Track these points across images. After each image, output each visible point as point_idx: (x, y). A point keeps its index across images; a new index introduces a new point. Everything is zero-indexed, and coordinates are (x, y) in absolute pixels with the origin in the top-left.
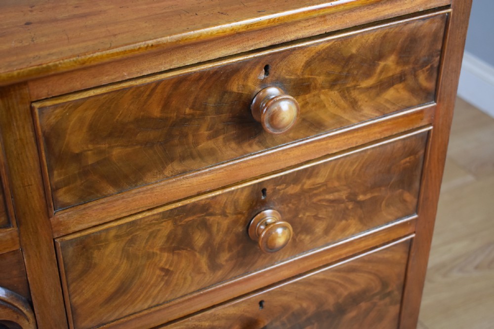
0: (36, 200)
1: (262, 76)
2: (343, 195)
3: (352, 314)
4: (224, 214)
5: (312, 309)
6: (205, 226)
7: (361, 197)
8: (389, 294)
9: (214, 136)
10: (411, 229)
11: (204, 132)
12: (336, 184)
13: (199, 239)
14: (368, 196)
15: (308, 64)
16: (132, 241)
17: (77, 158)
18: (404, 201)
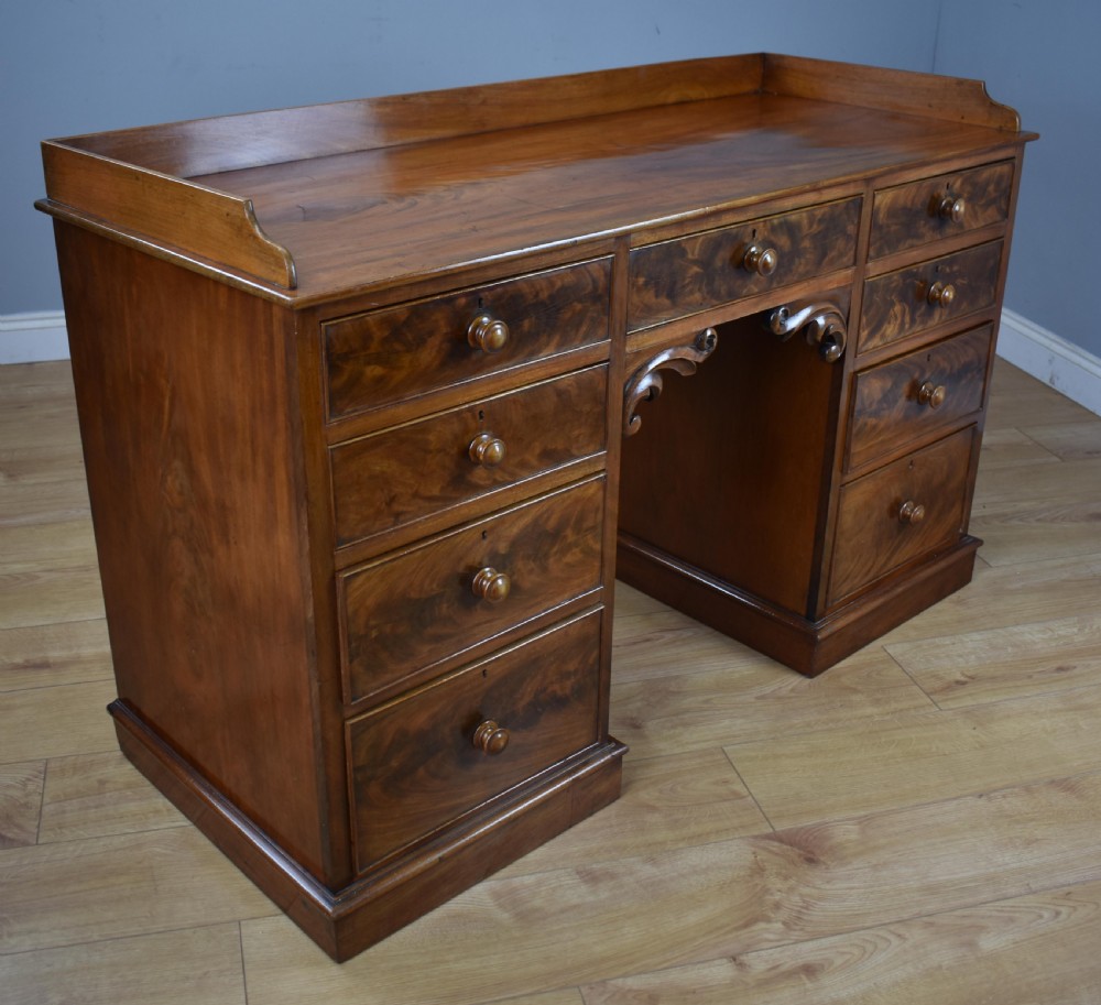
0: (864, 253)
1: (946, 189)
3: (964, 382)
5: (949, 369)
7: (973, 284)
8: (980, 370)
14: (976, 284)
15: (962, 185)
17: (881, 227)
18: (990, 293)
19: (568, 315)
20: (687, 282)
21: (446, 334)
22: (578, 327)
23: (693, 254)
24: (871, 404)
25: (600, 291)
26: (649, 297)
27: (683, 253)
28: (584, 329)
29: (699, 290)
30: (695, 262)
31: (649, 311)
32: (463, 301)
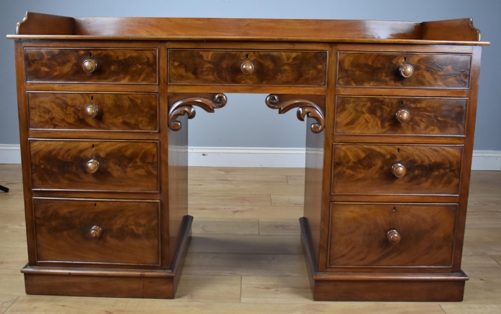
0: (333, 81)
1: (403, 60)
2: (432, 115)
3: (436, 173)
4: (388, 107)
5: (419, 162)
6: (381, 109)
7: (439, 119)
8: (453, 171)
9: (387, 76)
10: (462, 142)
11: (384, 74)
12: (429, 109)
13: (379, 113)
14: (442, 119)
15: (419, 61)
16: (357, 105)
17: (347, 71)
18: (459, 128)
19: (134, 69)
20: (205, 69)
21: (75, 63)
22: (140, 74)
23: (207, 58)
24: (348, 162)
25: (151, 62)
26: (182, 71)
27: (201, 57)
28: (143, 76)
29: (212, 75)
30: (209, 62)
31: (181, 77)
32: (82, 52)
